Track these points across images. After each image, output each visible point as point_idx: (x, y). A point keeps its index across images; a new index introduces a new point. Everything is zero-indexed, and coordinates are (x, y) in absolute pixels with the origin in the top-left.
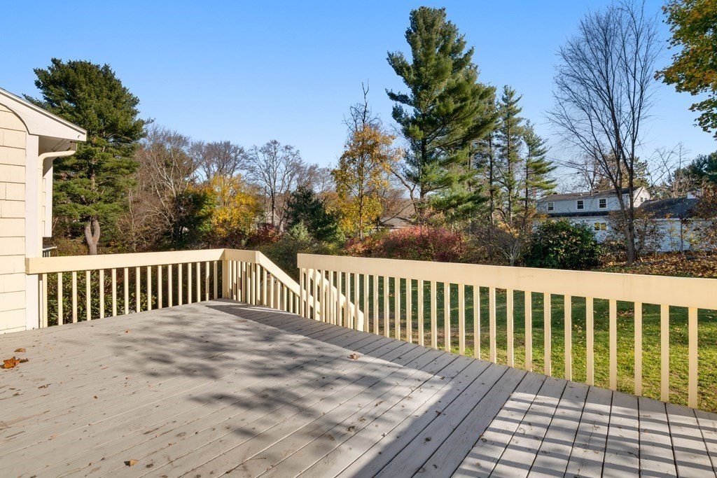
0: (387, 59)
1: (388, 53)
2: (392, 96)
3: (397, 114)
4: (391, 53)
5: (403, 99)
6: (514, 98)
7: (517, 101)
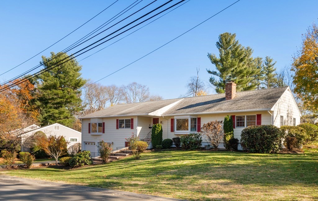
0: (208, 56)
1: (208, 53)
2: (209, 72)
3: (211, 80)
4: (209, 53)
5: (215, 73)
6: (271, 63)
7: (273, 65)
